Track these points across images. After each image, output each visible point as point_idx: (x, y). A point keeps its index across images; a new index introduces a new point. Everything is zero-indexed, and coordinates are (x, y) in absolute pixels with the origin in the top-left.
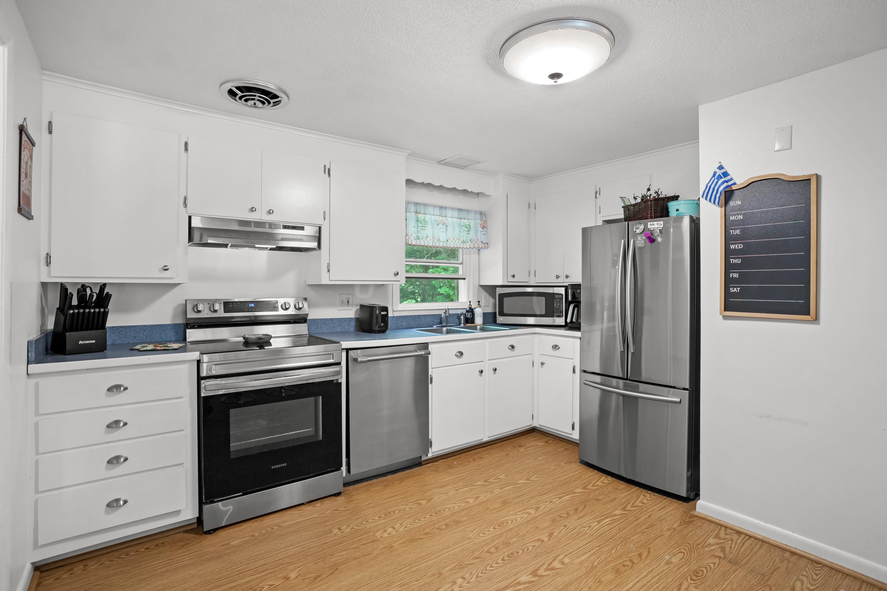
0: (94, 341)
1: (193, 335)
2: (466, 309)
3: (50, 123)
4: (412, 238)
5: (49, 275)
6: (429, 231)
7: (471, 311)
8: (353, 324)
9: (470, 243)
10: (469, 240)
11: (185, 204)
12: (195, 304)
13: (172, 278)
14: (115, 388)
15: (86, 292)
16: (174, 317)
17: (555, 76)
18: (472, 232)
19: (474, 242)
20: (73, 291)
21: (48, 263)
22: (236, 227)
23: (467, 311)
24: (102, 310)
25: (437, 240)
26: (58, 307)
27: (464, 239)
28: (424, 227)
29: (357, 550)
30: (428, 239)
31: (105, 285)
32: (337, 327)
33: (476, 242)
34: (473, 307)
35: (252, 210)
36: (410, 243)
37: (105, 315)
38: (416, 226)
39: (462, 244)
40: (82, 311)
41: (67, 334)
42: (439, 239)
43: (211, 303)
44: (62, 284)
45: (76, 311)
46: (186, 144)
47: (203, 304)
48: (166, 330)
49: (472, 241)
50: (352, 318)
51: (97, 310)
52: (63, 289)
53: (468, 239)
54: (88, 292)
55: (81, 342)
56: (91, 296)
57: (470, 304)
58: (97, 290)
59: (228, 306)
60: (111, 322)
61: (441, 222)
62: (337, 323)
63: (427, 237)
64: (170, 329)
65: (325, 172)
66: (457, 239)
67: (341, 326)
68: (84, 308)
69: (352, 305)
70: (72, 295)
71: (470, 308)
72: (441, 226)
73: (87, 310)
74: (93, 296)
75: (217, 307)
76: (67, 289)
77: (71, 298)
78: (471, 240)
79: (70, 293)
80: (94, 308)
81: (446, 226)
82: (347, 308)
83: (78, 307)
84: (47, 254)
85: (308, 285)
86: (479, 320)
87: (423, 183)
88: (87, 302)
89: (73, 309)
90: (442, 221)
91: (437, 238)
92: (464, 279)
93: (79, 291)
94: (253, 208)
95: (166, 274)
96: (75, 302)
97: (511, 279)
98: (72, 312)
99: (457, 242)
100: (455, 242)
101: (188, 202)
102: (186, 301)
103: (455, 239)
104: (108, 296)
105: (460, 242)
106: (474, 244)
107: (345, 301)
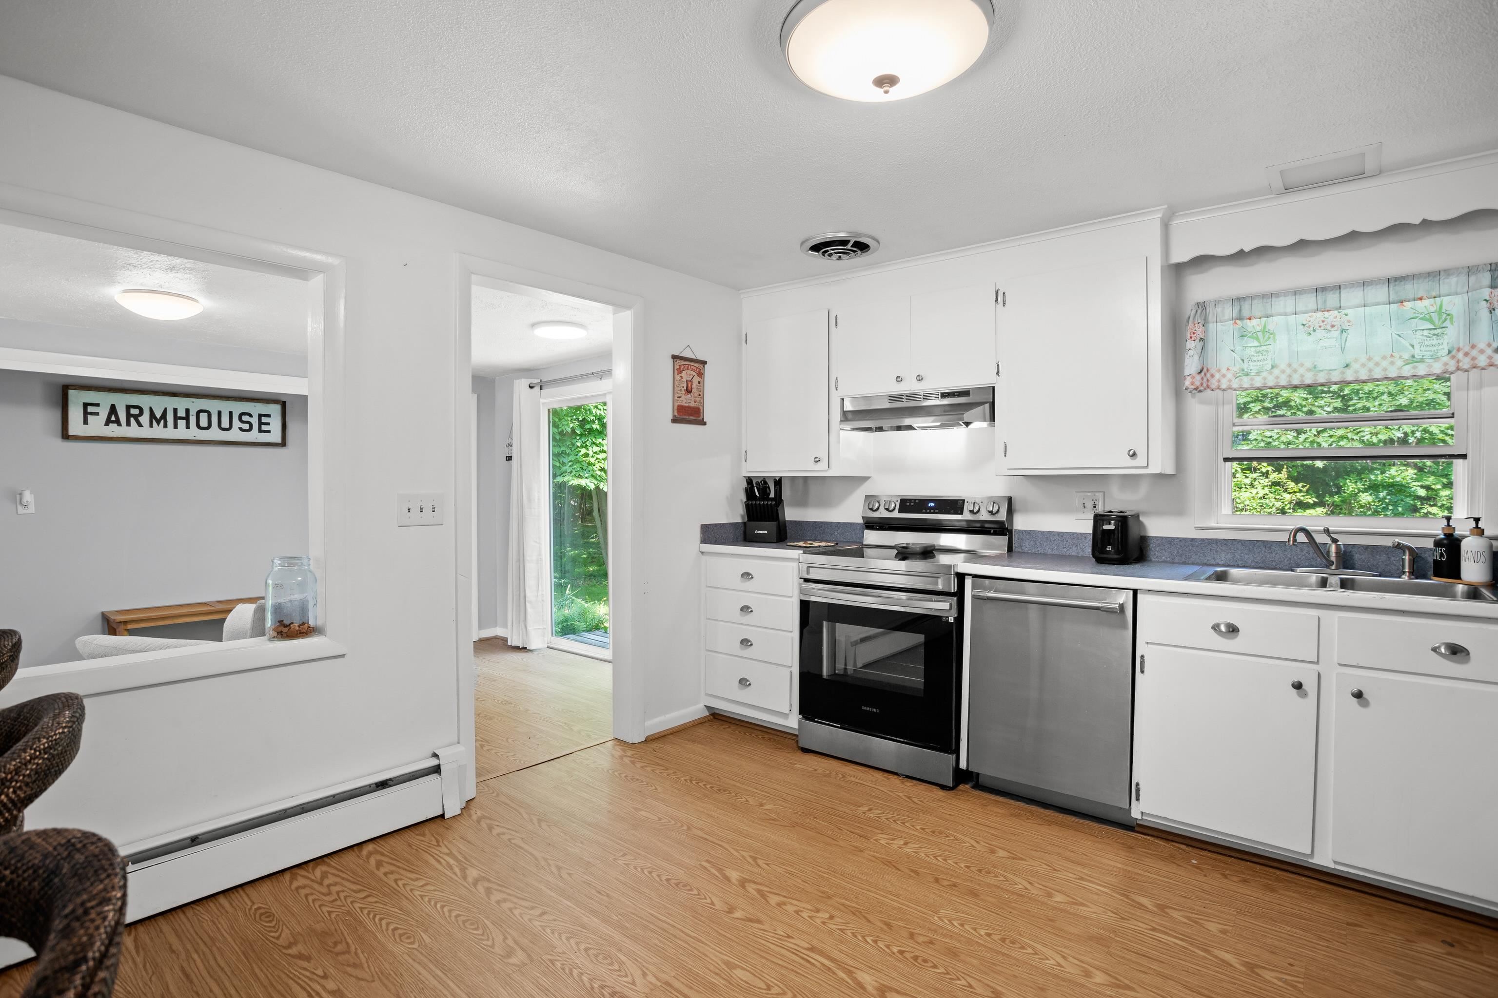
0: (766, 532)
6: (1279, 351)
7: (1452, 543)
12: (870, 500)
14: (747, 576)
16: (857, 515)
17: (886, 81)
22: (887, 405)
23: (1438, 543)
25: (1309, 370)
26: (746, 498)
27: (1418, 353)
28: (1263, 347)
29: (839, 831)
30: (1276, 372)
31: (779, 479)
32: (1070, 548)
34: (1457, 533)
38: (1238, 348)
41: (753, 523)
42: (1315, 367)
43: (884, 499)
47: (877, 501)
49: (1454, 352)
53: (1437, 351)
55: (756, 532)
57: (1448, 525)
59: (904, 504)
61: (1322, 324)
62: (1069, 540)
71: (1452, 535)
72: (1321, 333)
75: (893, 505)
76: (751, 482)
78: (1450, 352)
81: (1343, 331)
86: (1471, 570)
90: (1323, 321)
91: (1308, 365)
92: (1464, 456)
94: (899, 377)
98: (756, 502)
99: (1388, 363)
100: (1379, 364)
103: (1380, 359)
105: (1402, 362)
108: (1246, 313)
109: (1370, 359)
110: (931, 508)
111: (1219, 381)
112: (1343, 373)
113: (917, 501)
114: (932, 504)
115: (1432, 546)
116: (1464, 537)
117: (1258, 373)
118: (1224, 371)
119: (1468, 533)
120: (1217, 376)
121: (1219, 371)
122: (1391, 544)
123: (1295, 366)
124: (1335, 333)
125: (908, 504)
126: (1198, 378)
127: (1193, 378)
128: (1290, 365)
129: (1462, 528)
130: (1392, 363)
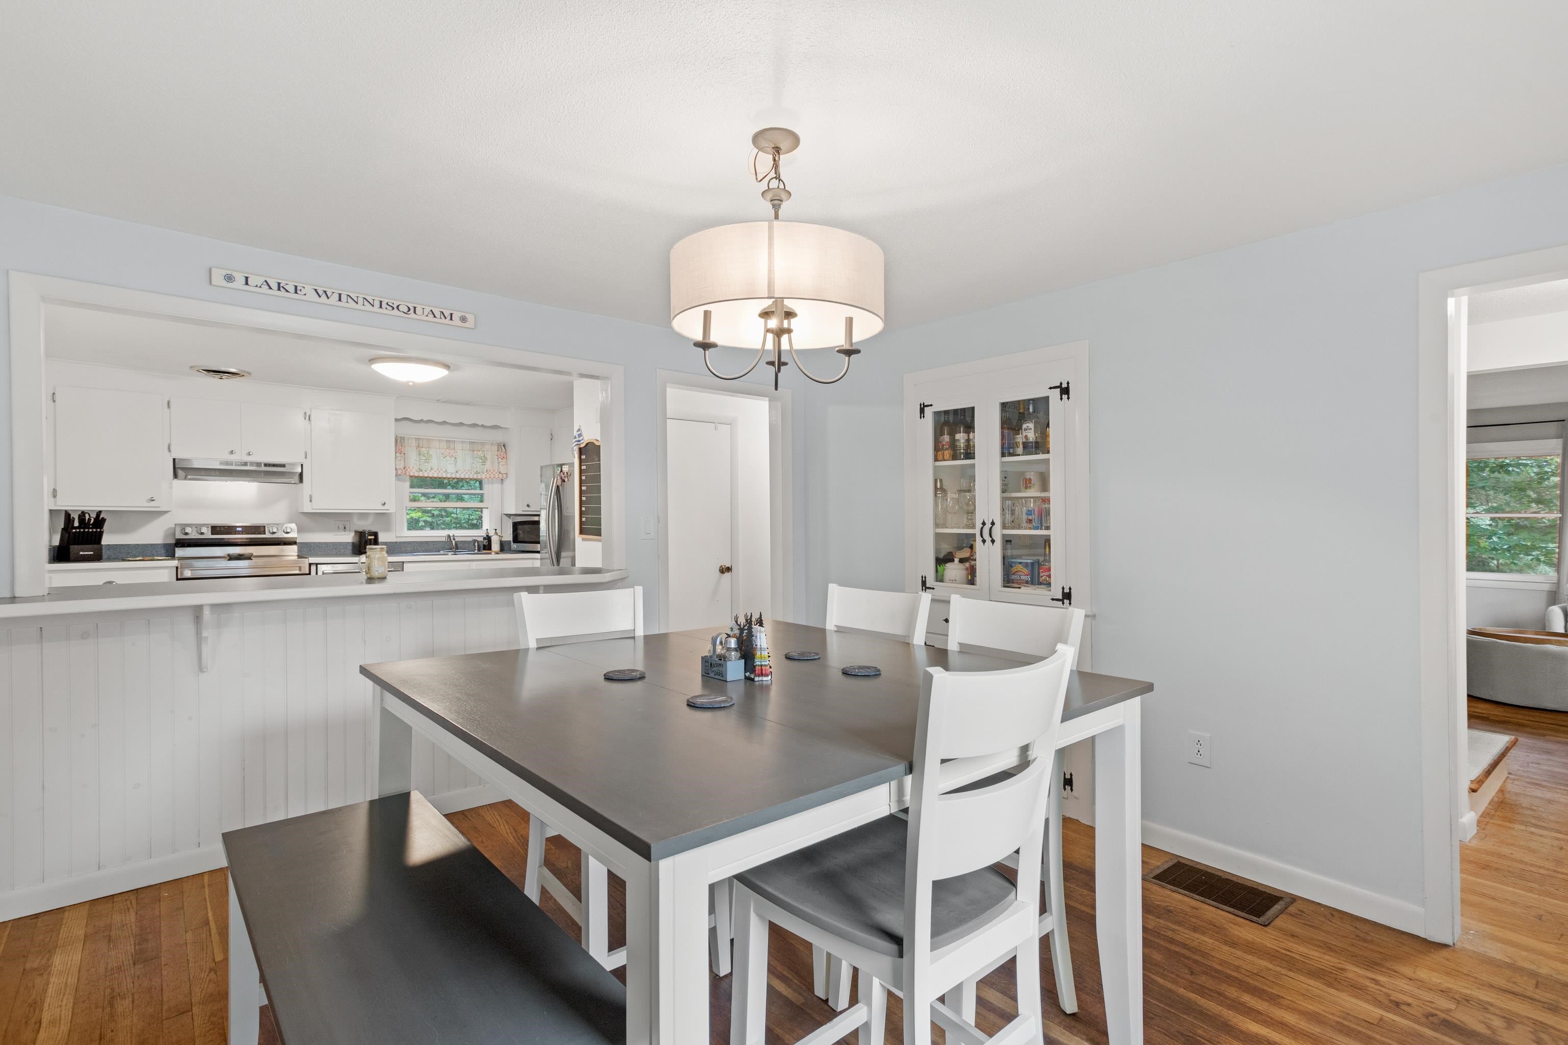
0: (92, 553)
1: (180, 552)
2: (483, 536)
3: (54, 394)
4: (414, 471)
5: (55, 504)
6: (434, 462)
7: (488, 538)
8: (350, 548)
9: (486, 473)
10: (485, 471)
11: (169, 450)
12: (183, 527)
13: (159, 507)
15: (85, 516)
16: (166, 537)
18: (488, 463)
19: (490, 473)
20: (76, 517)
21: (55, 496)
23: (484, 539)
24: (99, 530)
25: (444, 472)
26: (63, 527)
27: (478, 470)
28: (427, 460)
30: (433, 471)
31: (100, 512)
32: (332, 550)
33: (492, 473)
34: (490, 535)
35: (232, 452)
36: (412, 475)
37: (100, 535)
38: (418, 459)
39: (475, 475)
40: (82, 530)
41: (71, 547)
42: (446, 471)
43: (198, 526)
44: (66, 511)
45: (78, 530)
46: (169, 403)
47: (191, 527)
48: (157, 548)
50: (348, 543)
51: (94, 530)
52: (67, 515)
53: (483, 470)
54: (87, 517)
55: (81, 553)
56: (89, 520)
57: (486, 532)
58: (94, 515)
59: (215, 529)
60: (106, 540)
61: (449, 455)
63: (431, 469)
64: (161, 548)
65: (305, 419)
66: (469, 471)
67: (336, 549)
68: (84, 528)
69: (350, 531)
70: (74, 519)
71: (487, 536)
72: (448, 458)
73: (87, 530)
74: (91, 520)
75: (204, 530)
76: (69, 515)
77: (74, 521)
78: (487, 471)
79: (73, 517)
80: (92, 528)
81: (455, 458)
82: (343, 533)
83: (78, 527)
84: (54, 489)
85: (301, 513)
86: (495, 546)
87: (422, 420)
88: (85, 524)
89: (75, 529)
91: (444, 470)
92: (487, 508)
93: (79, 516)
94: (233, 451)
95: (152, 504)
96: (76, 524)
97: (528, 509)
98: (74, 531)
99: (469, 473)
100: (467, 473)
101: (172, 448)
102: (175, 525)
103: (467, 471)
104: (104, 520)
105: (474, 473)
106: (490, 475)
107: (342, 527)
108: (421, 445)
109: (465, 470)
110: (239, 531)
111: (409, 472)
112: (456, 474)
113: (226, 527)
114: (240, 529)
115: (482, 540)
116: (492, 536)
117: (426, 471)
118: (411, 468)
119: (493, 534)
120: (409, 470)
121: (409, 468)
122: (471, 540)
123: (439, 469)
124: (453, 459)
125: (218, 529)
126: (404, 470)
127: (402, 470)
128: (438, 469)
129: (491, 533)
130: (471, 473)
